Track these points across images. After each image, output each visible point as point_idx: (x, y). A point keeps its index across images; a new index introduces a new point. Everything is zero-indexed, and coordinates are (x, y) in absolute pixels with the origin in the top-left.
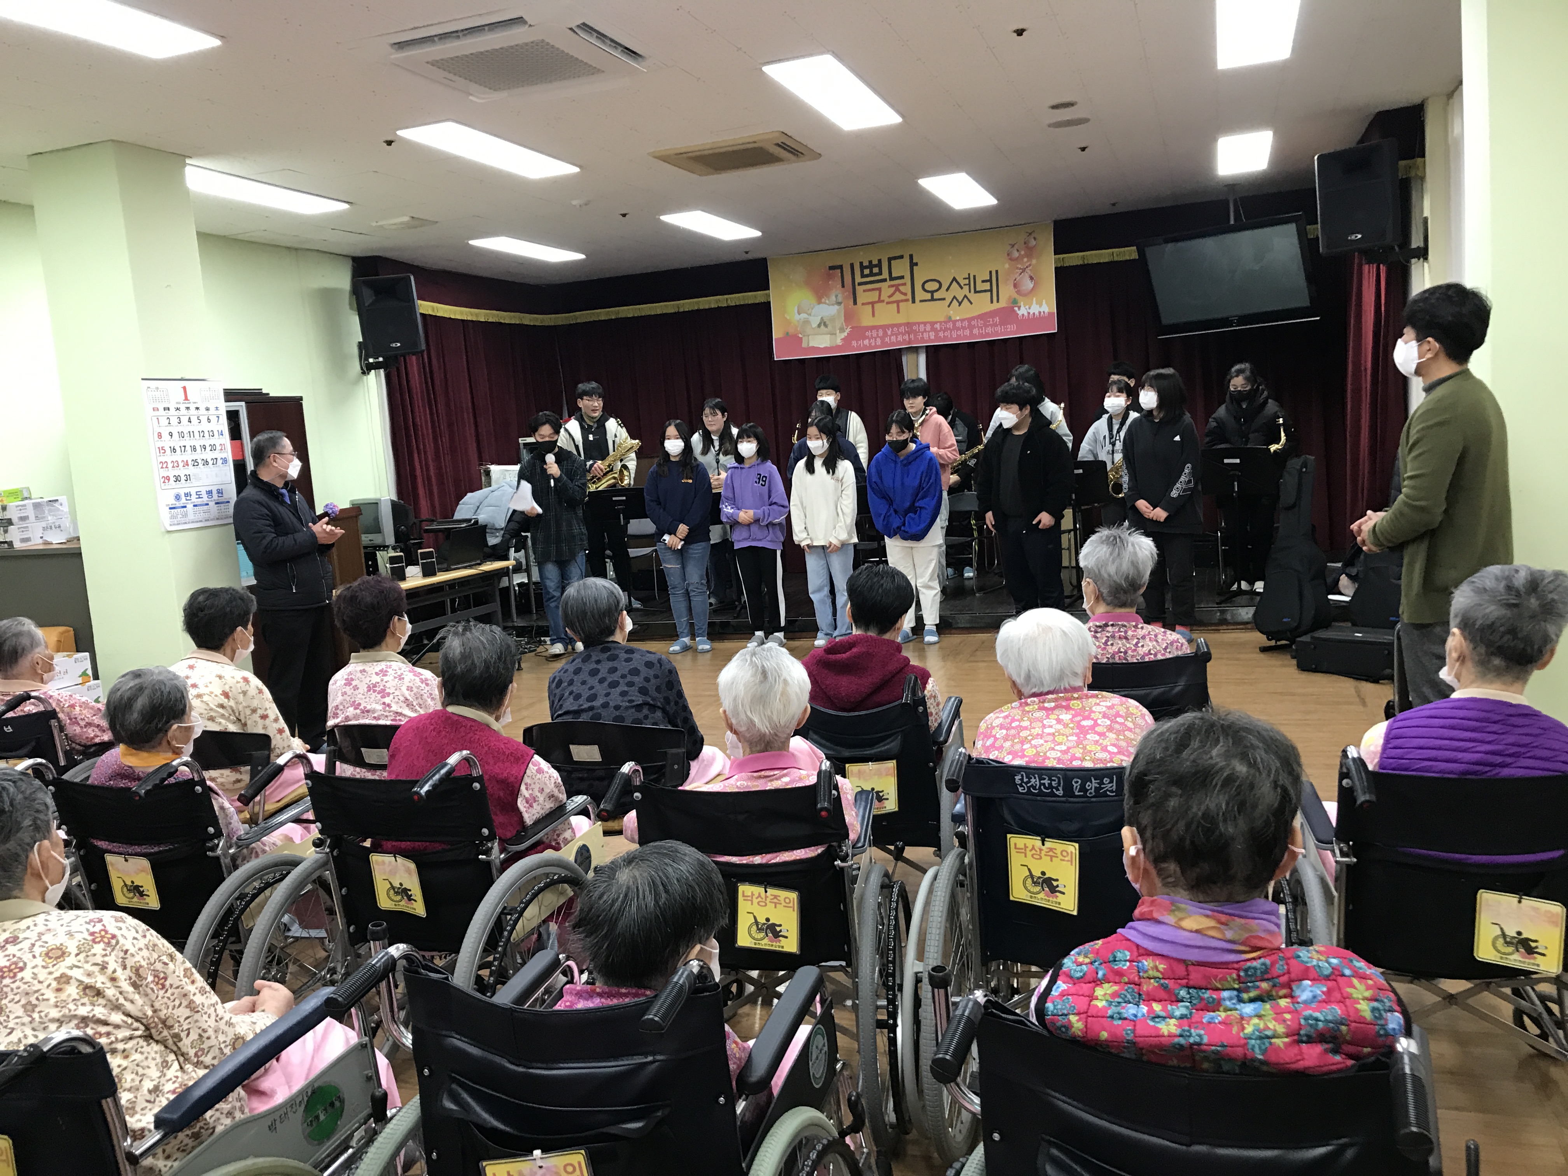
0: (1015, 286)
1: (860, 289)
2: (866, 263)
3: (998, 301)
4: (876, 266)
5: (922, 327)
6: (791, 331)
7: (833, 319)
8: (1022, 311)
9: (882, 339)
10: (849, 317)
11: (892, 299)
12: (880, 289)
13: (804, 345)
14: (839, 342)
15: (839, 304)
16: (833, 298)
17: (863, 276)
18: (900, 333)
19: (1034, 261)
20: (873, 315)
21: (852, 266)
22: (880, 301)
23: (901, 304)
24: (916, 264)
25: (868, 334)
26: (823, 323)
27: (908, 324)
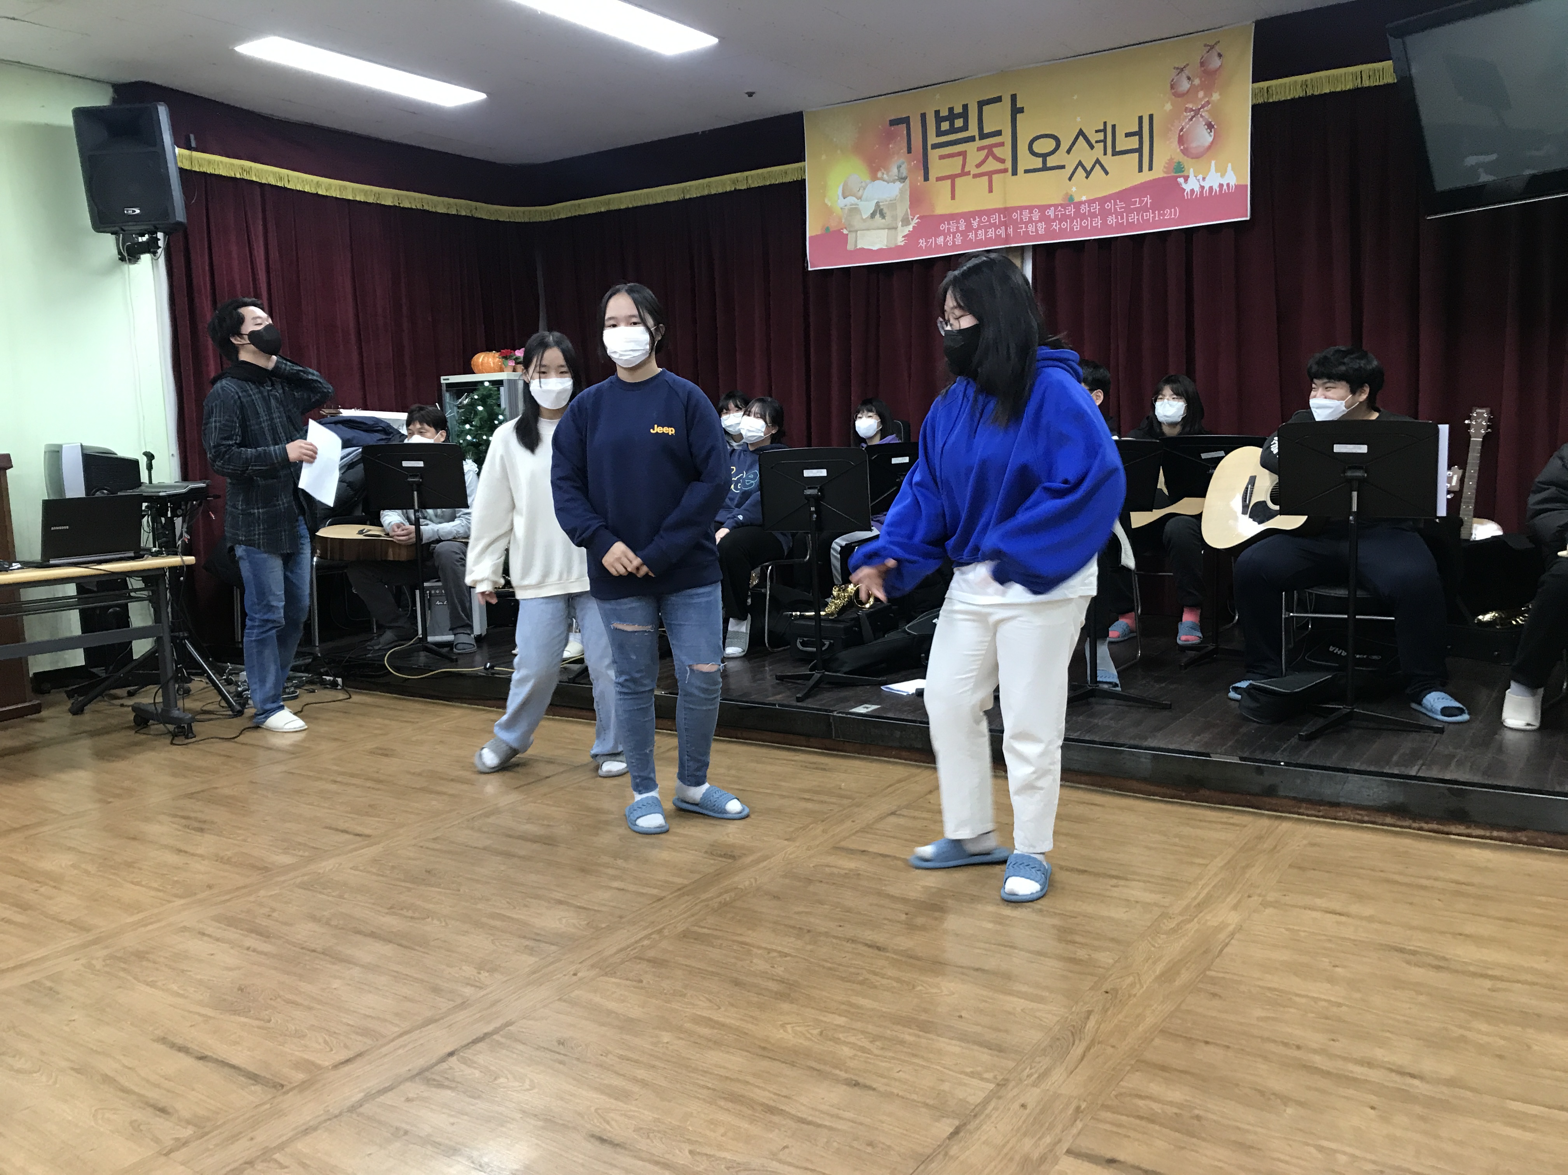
0: (1181, 140)
1: (934, 154)
2: (944, 113)
3: (1151, 169)
4: (959, 116)
5: (1026, 214)
6: (833, 225)
7: (892, 205)
8: (1191, 185)
9: (964, 234)
10: (916, 199)
11: (983, 169)
12: (963, 154)
13: (850, 247)
14: (900, 241)
15: (902, 179)
16: (895, 170)
17: (939, 133)
18: (991, 225)
19: (1216, 96)
20: (953, 197)
21: (923, 116)
22: (964, 173)
23: (995, 177)
24: (1021, 110)
25: (944, 227)
26: (879, 211)
27: (1006, 211)
